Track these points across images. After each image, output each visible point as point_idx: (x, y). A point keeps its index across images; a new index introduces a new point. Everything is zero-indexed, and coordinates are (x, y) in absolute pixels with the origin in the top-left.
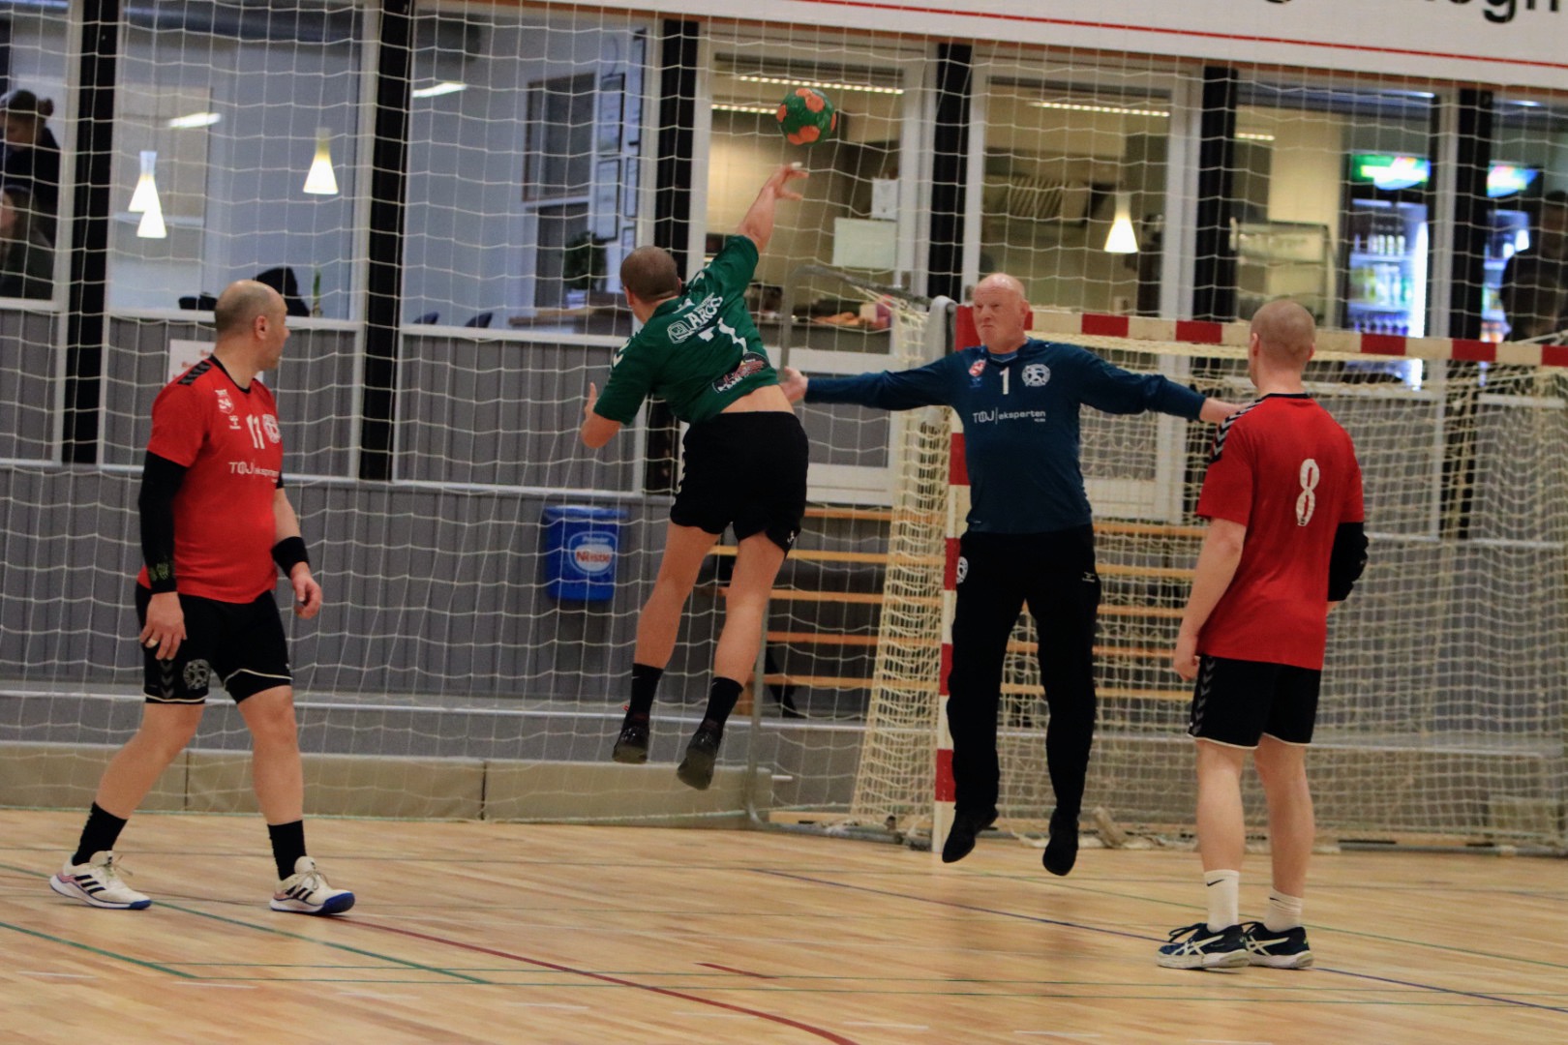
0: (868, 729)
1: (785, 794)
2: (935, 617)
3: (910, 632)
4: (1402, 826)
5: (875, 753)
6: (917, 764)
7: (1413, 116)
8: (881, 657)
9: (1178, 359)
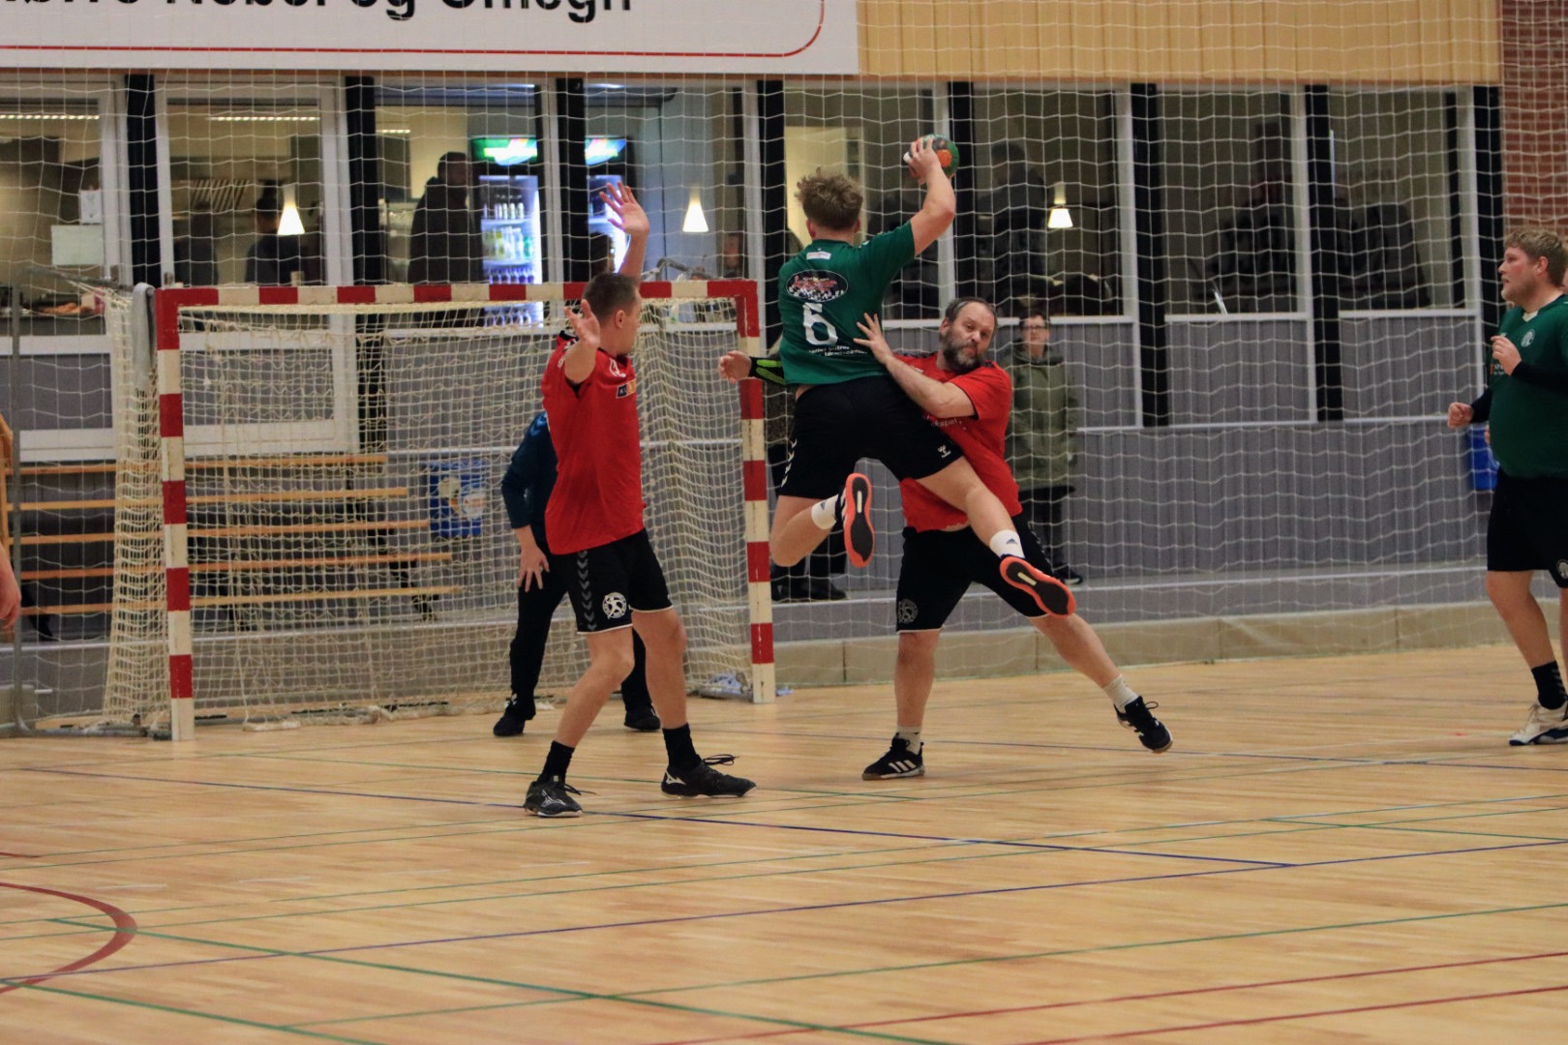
0: (112, 645)
1: (48, 706)
2: (158, 547)
3: (139, 562)
4: (556, 683)
5: (120, 664)
6: (155, 669)
7: (516, 104)
8: (118, 584)
9: (345, 317)
